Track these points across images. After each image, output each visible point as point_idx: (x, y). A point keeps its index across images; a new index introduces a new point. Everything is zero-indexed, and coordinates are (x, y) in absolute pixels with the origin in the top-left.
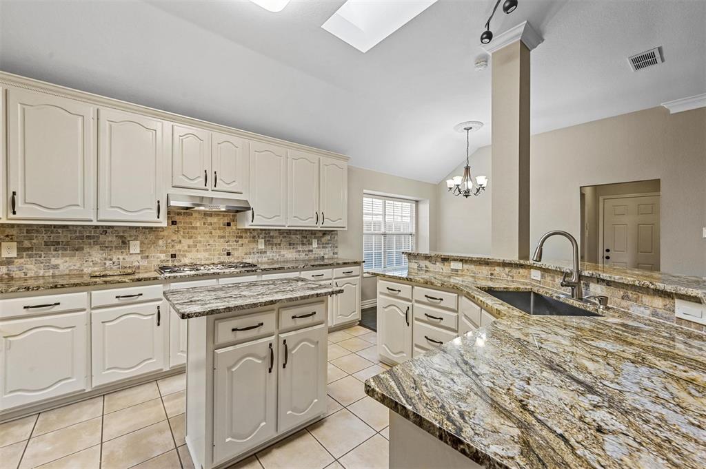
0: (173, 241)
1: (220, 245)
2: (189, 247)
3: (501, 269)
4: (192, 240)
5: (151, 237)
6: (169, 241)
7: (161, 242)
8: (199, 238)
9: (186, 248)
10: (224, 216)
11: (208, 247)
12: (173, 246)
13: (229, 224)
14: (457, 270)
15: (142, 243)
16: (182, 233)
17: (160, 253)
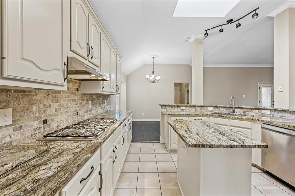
0: (44, 105)
1: (73, 107)
2: (56, 111)
3: (198, 108)
4: (58, 104)
5: (24, 103)
6: (42, 106)
7: (34, 108)
8: (62, 102)
9: (54, 112)
10: (75, 83)
11: (67, 110)
12: (44, 111)
13: (77, 90)
14: (183, 110)
15: (14, 110)
16: (51, 97)
17: (34, 120)
